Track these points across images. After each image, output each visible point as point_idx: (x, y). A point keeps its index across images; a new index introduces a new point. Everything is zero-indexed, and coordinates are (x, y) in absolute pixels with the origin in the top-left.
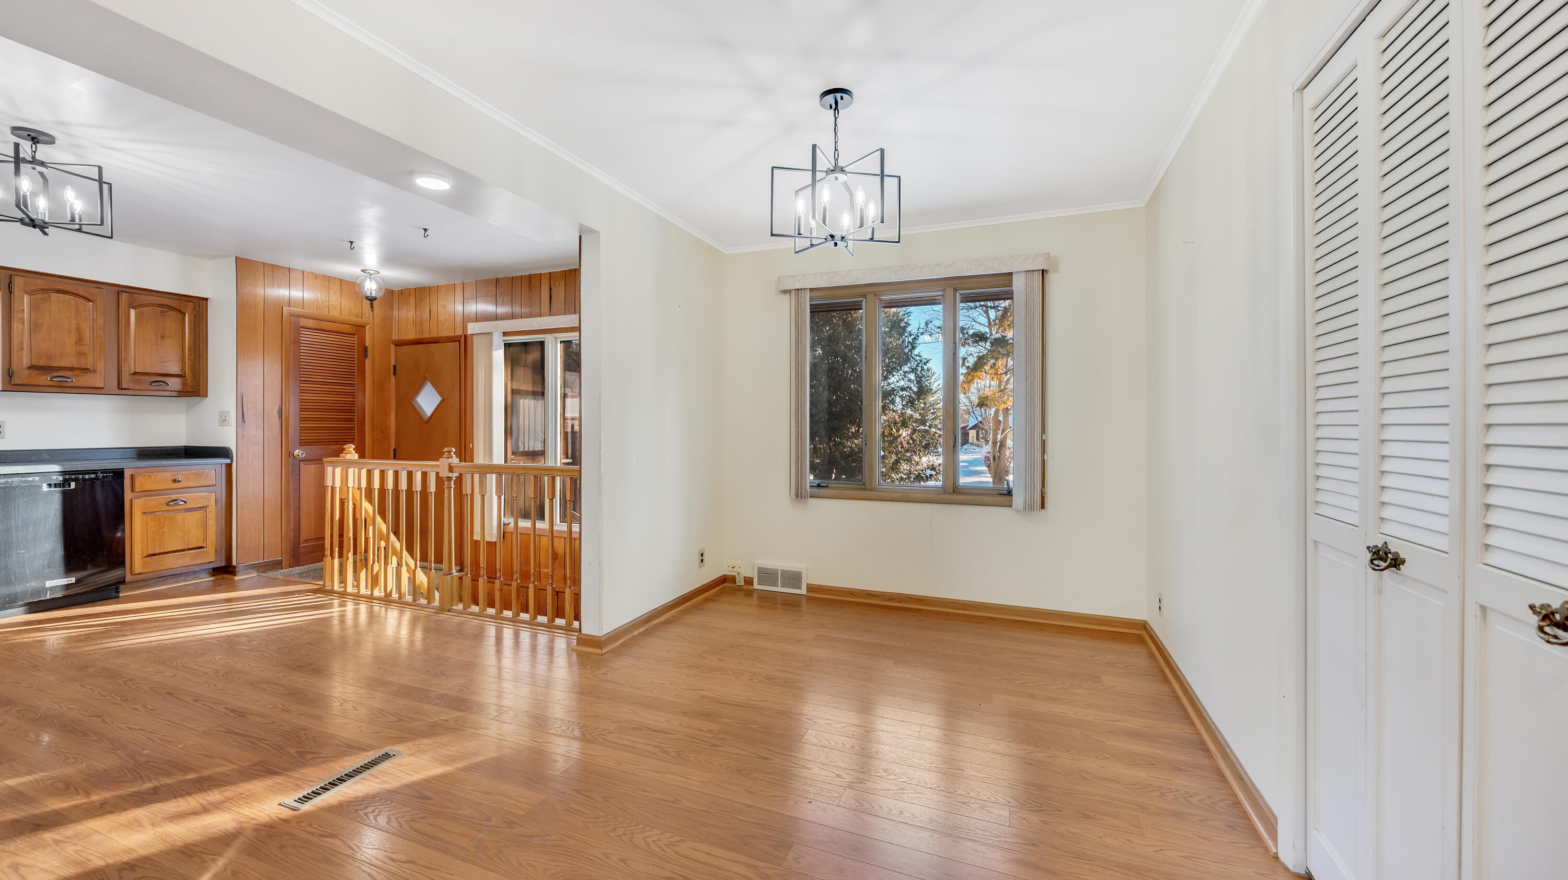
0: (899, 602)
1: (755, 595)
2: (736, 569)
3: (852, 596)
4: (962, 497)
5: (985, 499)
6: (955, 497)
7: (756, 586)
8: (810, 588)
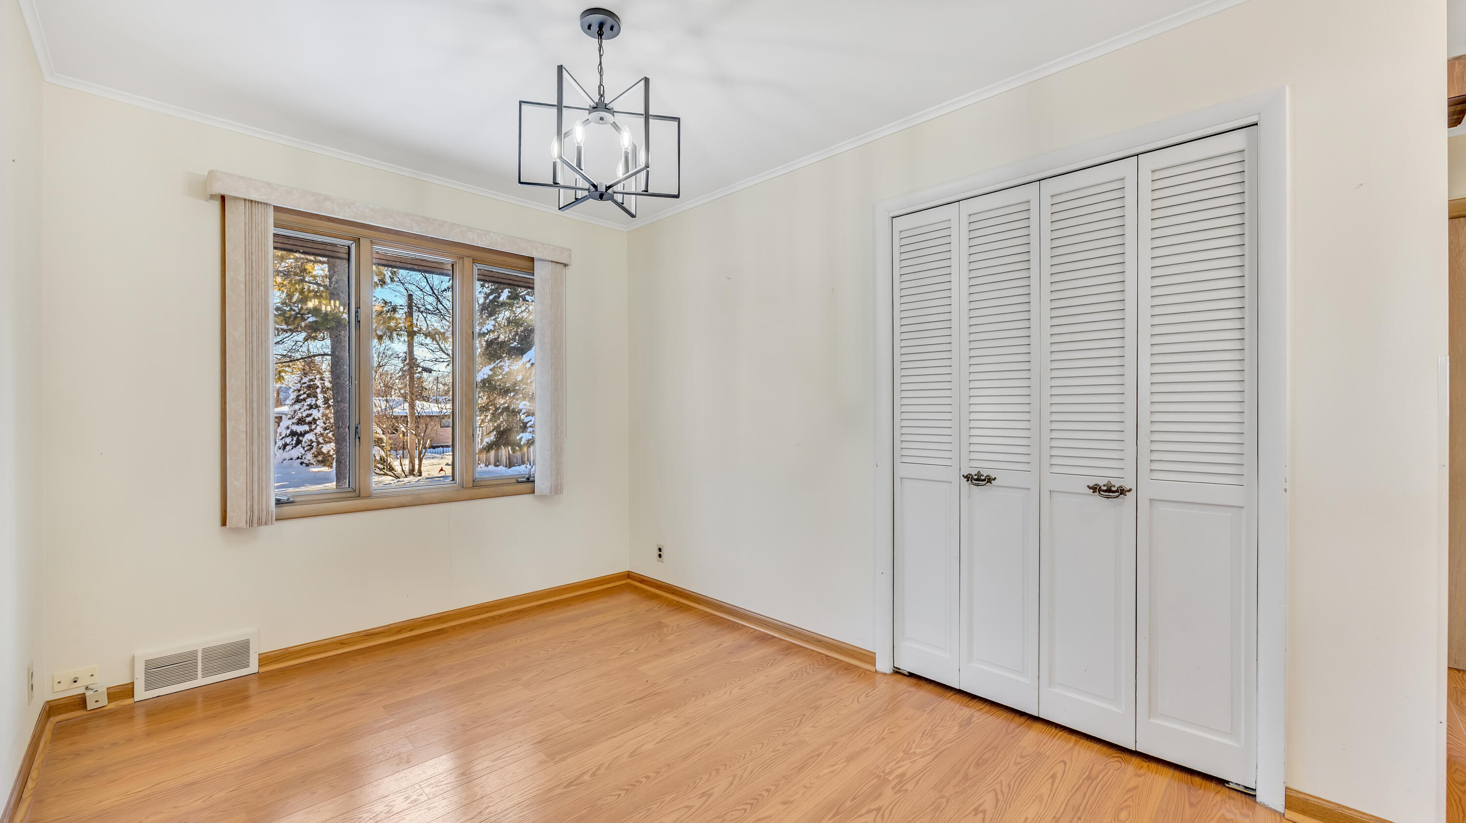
0: (411, 630)
1: (139, 712)
2: (88, 681)
3: (342, 645)
4: (484, 491)
5: (507, 489)
6: (476, 491)
7: (141, 694)
8: (265, 660)
